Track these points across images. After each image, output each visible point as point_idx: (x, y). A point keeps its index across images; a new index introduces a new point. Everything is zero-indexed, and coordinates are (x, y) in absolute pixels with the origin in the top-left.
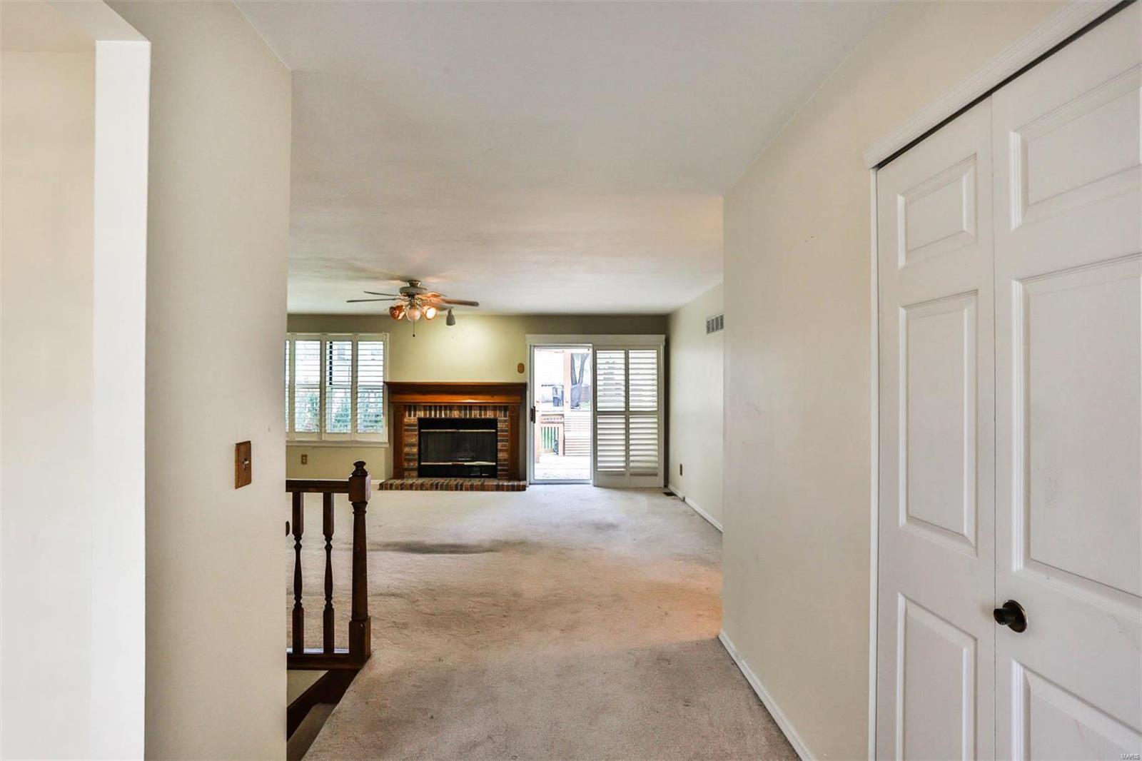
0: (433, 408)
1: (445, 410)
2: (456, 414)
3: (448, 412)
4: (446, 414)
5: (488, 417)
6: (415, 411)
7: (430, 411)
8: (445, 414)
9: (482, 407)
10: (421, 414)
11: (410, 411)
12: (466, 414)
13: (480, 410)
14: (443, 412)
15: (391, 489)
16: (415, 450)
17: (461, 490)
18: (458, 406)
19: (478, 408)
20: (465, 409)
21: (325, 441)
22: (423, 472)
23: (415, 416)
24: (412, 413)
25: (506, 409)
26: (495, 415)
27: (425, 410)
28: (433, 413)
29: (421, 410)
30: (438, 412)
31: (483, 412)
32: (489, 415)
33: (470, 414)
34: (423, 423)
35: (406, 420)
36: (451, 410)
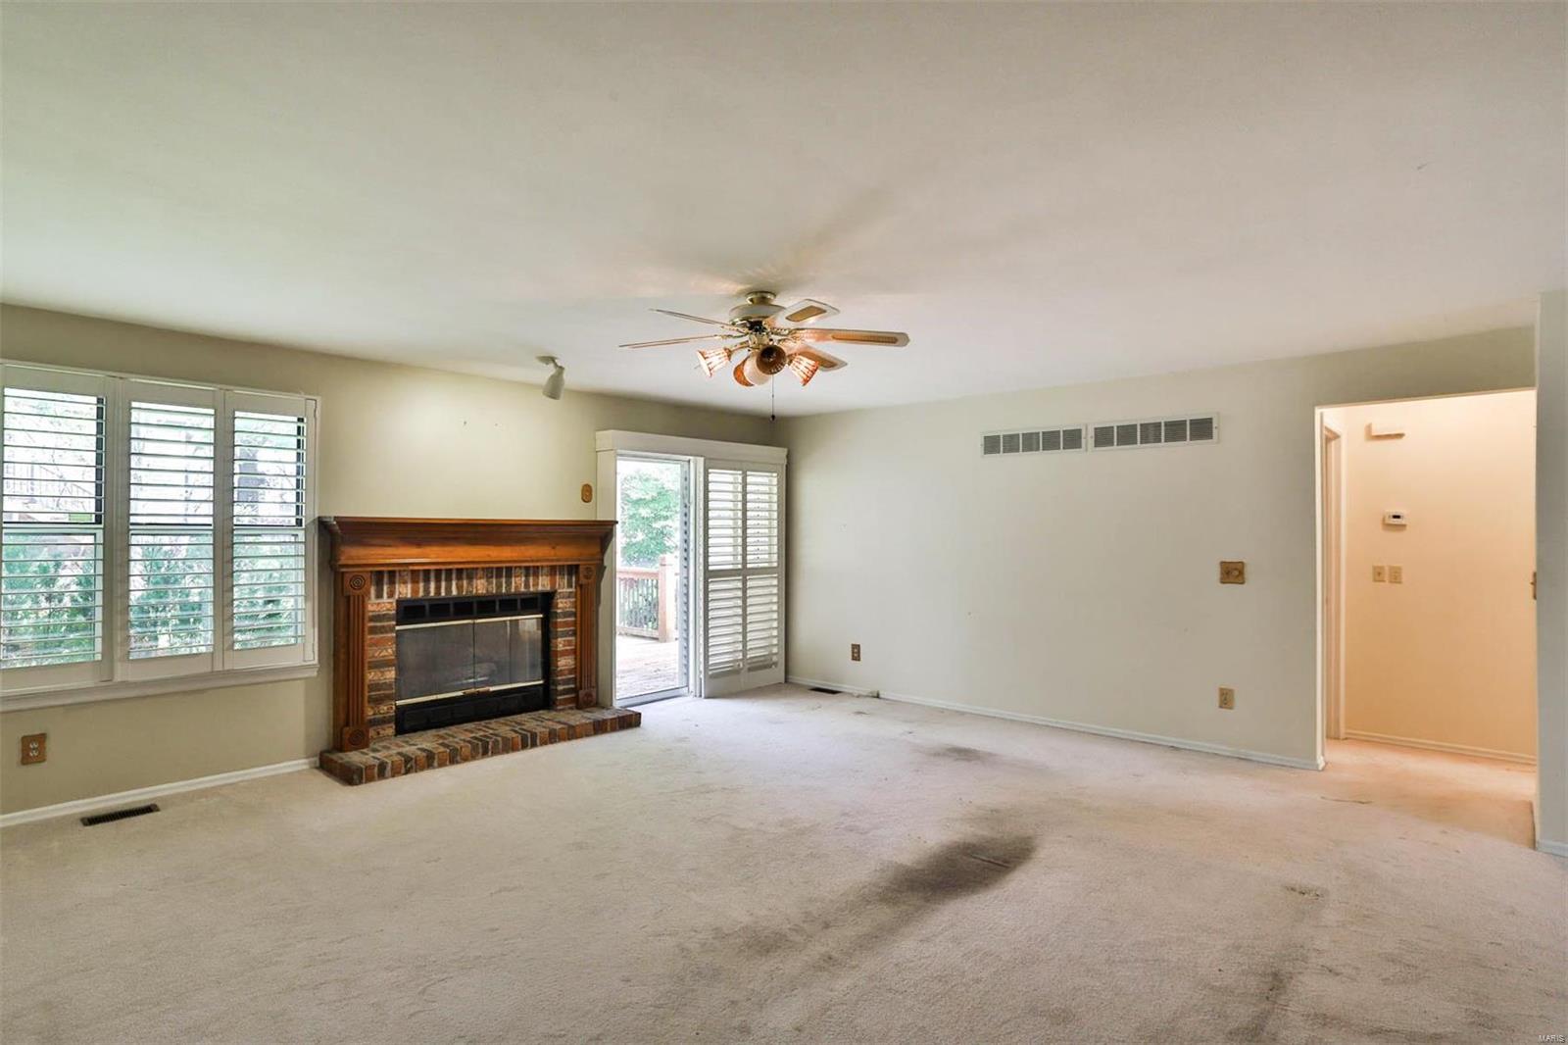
0: (432, 576)
1: (459, 578)
2: (481, 587)
3: (465, 582)
4: (460, 588)
5: (540, 588)
6: (392, 582)
7: (427, 581)
8: (458, 588)
9: (531, 571)
10: (405, 591)
11: (379, 584)
12: (499, 586)
13: (527, 576)
14: (454, 583)
16: (391, 674)
18: (483, 569)
19: (523, 571)
20: (499, 576)
22: (409, 721)
23: (391, 595)
24: (385, 588)
25: (573, 570)
26: (553, 584)
27: (415, 581)
28: (432, 585)
29: (405, 583)
30: (443, 584)
31: (531, 579)
32: (543, 584)
33: (509, 584)
34: (409, 611)
35: (370, 608)
36: (470, 578)
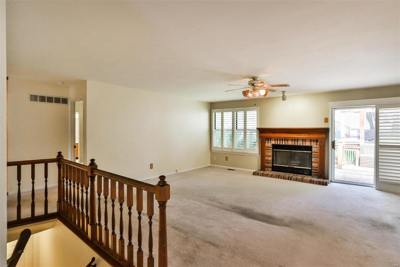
0: (279, 140)
1: (285, 141)
2: (290, 143)
3: (286, 142)
4: (285, 143)
5: (307, 145)
6: (270, 141)
7: (278, 141)
8: (284, 143)
9: (304, 140)
10: (273, 142)
11: (268, 141)
12: (295, 143)
13: (303, 141)
14: (284, 142)
15: (258, 175)
16: (270, 159)
17: (291, 180)
18: (291, 139)
19: (302, 140)
20: (295, 140)
21: (234, 152)
22: (274, 169)
23: (270, 143)
24: (269, 141)
25: (317, 141)
26: (311, 144)
27: (275, 141)
28: (279, 142)
29: (273, 141)
30: (281, 142)
31: (304, 142)
32: (308, 144)
33: (297, 143)
34: (274, 146)
35: (266, 145)
36: (287, 141)
